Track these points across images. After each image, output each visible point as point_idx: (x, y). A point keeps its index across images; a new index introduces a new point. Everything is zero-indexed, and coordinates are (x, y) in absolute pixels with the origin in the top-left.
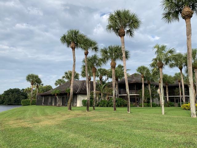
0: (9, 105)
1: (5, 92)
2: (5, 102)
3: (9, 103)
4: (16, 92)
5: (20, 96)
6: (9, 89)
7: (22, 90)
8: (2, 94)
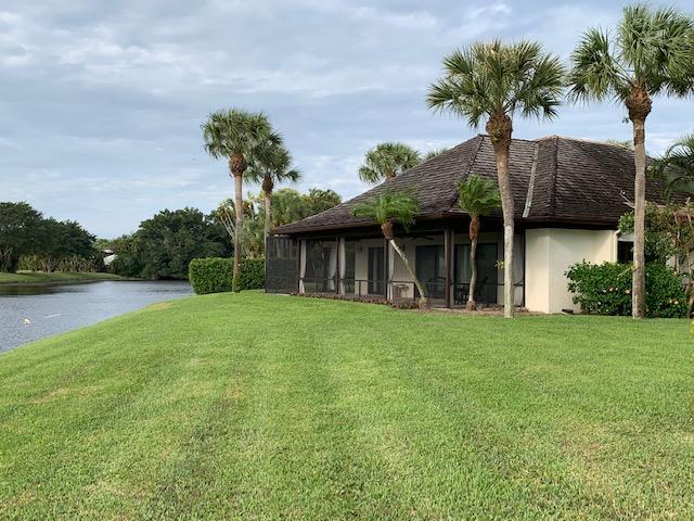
0: (161, 279)
1: (144, 224)
2: (145, 269)
3: (163, 272)
4: (188, 224)
5: (204, 245)
6: (158, 213)
7: (210, 217)
8: (135, 236)
